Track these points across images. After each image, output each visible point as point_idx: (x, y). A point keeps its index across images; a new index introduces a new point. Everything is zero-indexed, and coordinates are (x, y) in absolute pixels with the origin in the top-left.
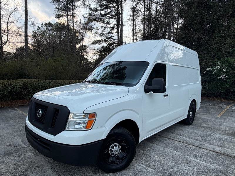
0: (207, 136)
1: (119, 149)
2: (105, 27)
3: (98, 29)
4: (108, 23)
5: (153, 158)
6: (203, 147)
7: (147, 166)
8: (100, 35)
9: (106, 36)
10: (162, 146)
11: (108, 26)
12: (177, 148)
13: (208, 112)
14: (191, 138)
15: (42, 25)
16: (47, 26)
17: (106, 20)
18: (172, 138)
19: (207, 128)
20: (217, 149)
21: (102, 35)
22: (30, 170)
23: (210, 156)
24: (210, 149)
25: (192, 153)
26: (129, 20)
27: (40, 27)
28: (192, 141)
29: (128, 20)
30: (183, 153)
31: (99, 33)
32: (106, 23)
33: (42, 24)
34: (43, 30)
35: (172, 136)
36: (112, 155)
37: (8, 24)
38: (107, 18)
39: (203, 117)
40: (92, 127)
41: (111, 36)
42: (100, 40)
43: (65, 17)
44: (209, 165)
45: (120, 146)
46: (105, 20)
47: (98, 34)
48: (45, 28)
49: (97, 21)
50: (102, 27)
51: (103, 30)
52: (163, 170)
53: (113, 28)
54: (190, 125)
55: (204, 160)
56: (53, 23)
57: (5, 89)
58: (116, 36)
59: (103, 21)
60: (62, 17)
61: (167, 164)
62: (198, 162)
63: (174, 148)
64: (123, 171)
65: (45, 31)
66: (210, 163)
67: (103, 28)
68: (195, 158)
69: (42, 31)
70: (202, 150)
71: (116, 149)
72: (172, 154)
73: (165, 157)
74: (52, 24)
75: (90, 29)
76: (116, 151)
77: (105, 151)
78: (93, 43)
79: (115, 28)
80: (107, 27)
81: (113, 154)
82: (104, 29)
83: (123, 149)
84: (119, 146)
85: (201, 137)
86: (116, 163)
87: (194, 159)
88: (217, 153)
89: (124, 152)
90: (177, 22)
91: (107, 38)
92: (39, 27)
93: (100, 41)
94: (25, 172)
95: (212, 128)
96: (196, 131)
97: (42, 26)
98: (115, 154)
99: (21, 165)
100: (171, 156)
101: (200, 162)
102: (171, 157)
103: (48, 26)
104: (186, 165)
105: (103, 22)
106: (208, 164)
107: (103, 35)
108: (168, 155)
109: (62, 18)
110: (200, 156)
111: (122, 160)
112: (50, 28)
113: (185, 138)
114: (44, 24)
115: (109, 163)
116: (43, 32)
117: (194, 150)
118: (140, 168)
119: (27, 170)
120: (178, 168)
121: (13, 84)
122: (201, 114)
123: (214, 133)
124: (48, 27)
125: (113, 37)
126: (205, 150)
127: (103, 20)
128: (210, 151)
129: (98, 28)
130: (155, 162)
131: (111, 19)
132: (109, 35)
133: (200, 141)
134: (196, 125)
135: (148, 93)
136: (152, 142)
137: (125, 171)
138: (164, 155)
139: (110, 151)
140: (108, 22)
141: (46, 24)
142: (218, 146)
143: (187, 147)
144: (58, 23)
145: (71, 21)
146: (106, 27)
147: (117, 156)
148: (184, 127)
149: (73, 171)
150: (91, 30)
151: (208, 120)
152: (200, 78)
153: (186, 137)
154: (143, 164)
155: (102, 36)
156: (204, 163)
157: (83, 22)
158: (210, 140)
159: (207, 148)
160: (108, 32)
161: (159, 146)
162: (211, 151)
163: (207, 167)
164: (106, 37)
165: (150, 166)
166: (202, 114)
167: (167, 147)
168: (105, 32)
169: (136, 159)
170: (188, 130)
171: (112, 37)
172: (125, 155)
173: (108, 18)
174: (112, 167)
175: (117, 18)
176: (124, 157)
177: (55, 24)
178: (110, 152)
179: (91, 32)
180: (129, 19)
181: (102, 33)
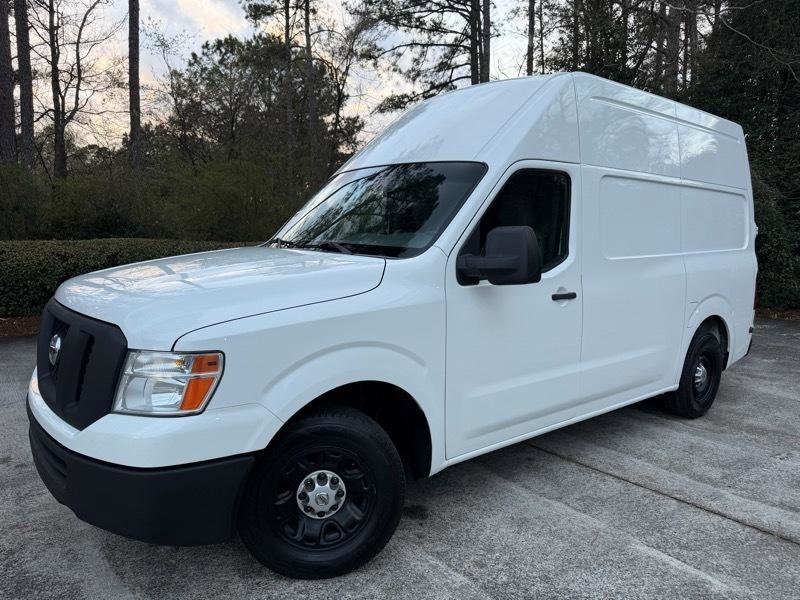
0: (747, 464)
1: (335, 492)
2: (423, 45)
3: (400, 55)
4: (437, 28)
5: (489, 538)
6: (714, 505)
7: (449, 565)
8: (407, 75)
9: (430, 79)
10: (544, 495)
11: (435, 39)
12: (603, 502)
13: (792, 370)
14: (678, 471)
15: (203, 47)
16: (223, 50)
17: (429, 19)
18: (599, 467)
19: (763, 432)
20: (770, 516)
21: (414, 75)
22: (30, 547)
23: (727, 544)
24: (740, 516)
25: (653, 528)
26: (516, 12)
27: (199, 55)
28: (678, 482)
29: (512, 15)
30: (617, 523)
31: (404, 71)
32: (430, 30)
33: (206, 46)
34: (210, 67)
35: (601, 456)
36: (309, 514)
37: (78, 48)
38: (433, 11)
39: (762, 389)
40: (206, 406)
41: (446, 78)
42: (406, 96)
43: (279, 15)
44: (709, 578)
45: (341, 483)
46: (426, 19)
47: (400, 72)
48: (217, 57)
49: (397, 25)
50: (413, 44)
51: (417, 56)
52: (507, 584)
53: (454, 48)
54: (697, 420)
55: (696, 557)
56: (242, 40)
57: (45, 270)
58: (467, 77)
59: (420, 25)
60: (269, 14)
61: (536, 563)
62: (664, 564)
63: (588, 505)
64: (351, 577)
65: (216, 70)
66: (718, 570)
67: (418, 49)
68: (659, 547)
69: (206, 69)
70: (703, 518)
71: (322, 493)
72: (570, 525)
73: (538, 535)
74: (240, 45)
75: (369, 54)
76: (322, 499)
77: (280, 496)
78: (381, 109)
79: (465, 47)
80: (432, 45)
81: (311, 510)
82: (423, 54)
83: (354, 495)
84: (334, 482)
85: (723, 467)
86: (322, 542)
87: (654, 553)
88: (765, 532)
89: (359, 505)
90: (712, 11)
91: (433, 86)
92: (194, 55)
93: (406, 100)
94: (12, 552)
95: (784, 434)
96: (709, 443)
97: (205, 50)
98: (318, 508)
99: (12, 528)
100: (565, 533)
101: (675, 563)
102: (562, 538)
103: (227, 50)
104: (610, 572)
105: (417, 27)
106: (703, 575)
107: (418, 75)
108: (554, 528)
109: (268, 18)
110: (684, 541)
111: (349, 536)
112: (231, 58)
113: (650, 469)
114: (211, 44)
115: (295, 541)
116: (210, 73)
117: (672, 515)
118: (421, 568)
119: (22, 547)
120: (575, 581)
121: (72, 256)
122: (761, 377)
123: (783, 455)
124: (225, 54)
125: (455, 83)
126: (716, 519)
127: (420, 18)
128: (738, 525)
129: (401, 50)
130: (491, 550)
131: (447, 14)
132: (441, 73)
133: (710, 481)
134: (718, 421)
135: (477, 282)
136: (510, 476)
137: (358, 578)
138: (537, 529)
139: (300, 498)
140: (435, 23)
141: (219, 44)
142: (782, 505)
143: (647, 501)
144: (260, 36)
145: (301, 29)
146: (427, 45)
147: (327, 519)
148: (667, 426)
149: (174, 562)
150: (375, 58)
151: (781, 403)
152: (750, 230)
153: (658, 462)
154: (439, 555)
155: (414, 80)
156: (691, 570)
157: (340, 29)
158: (756, 482)
159: (727, 513)
160: (436, 63)
161: (534, 491)
162: (742, 523)
163: (696, 584)
164: (431, 83)
165: (461, 565)
166: (765, 378)
167: (560, 499)
168: (425, 63)
169: (420, 537)
170: (678, 436)
171: (451, 82)
172: (357, 518)
173: (437, 11)
174: (305, 558)
175: (470, 9)
176: (353, 523)
177: (249, 43)
178: (299, 502)
179: (375, 65)
180: (518, 9)
181: (413, 70)
